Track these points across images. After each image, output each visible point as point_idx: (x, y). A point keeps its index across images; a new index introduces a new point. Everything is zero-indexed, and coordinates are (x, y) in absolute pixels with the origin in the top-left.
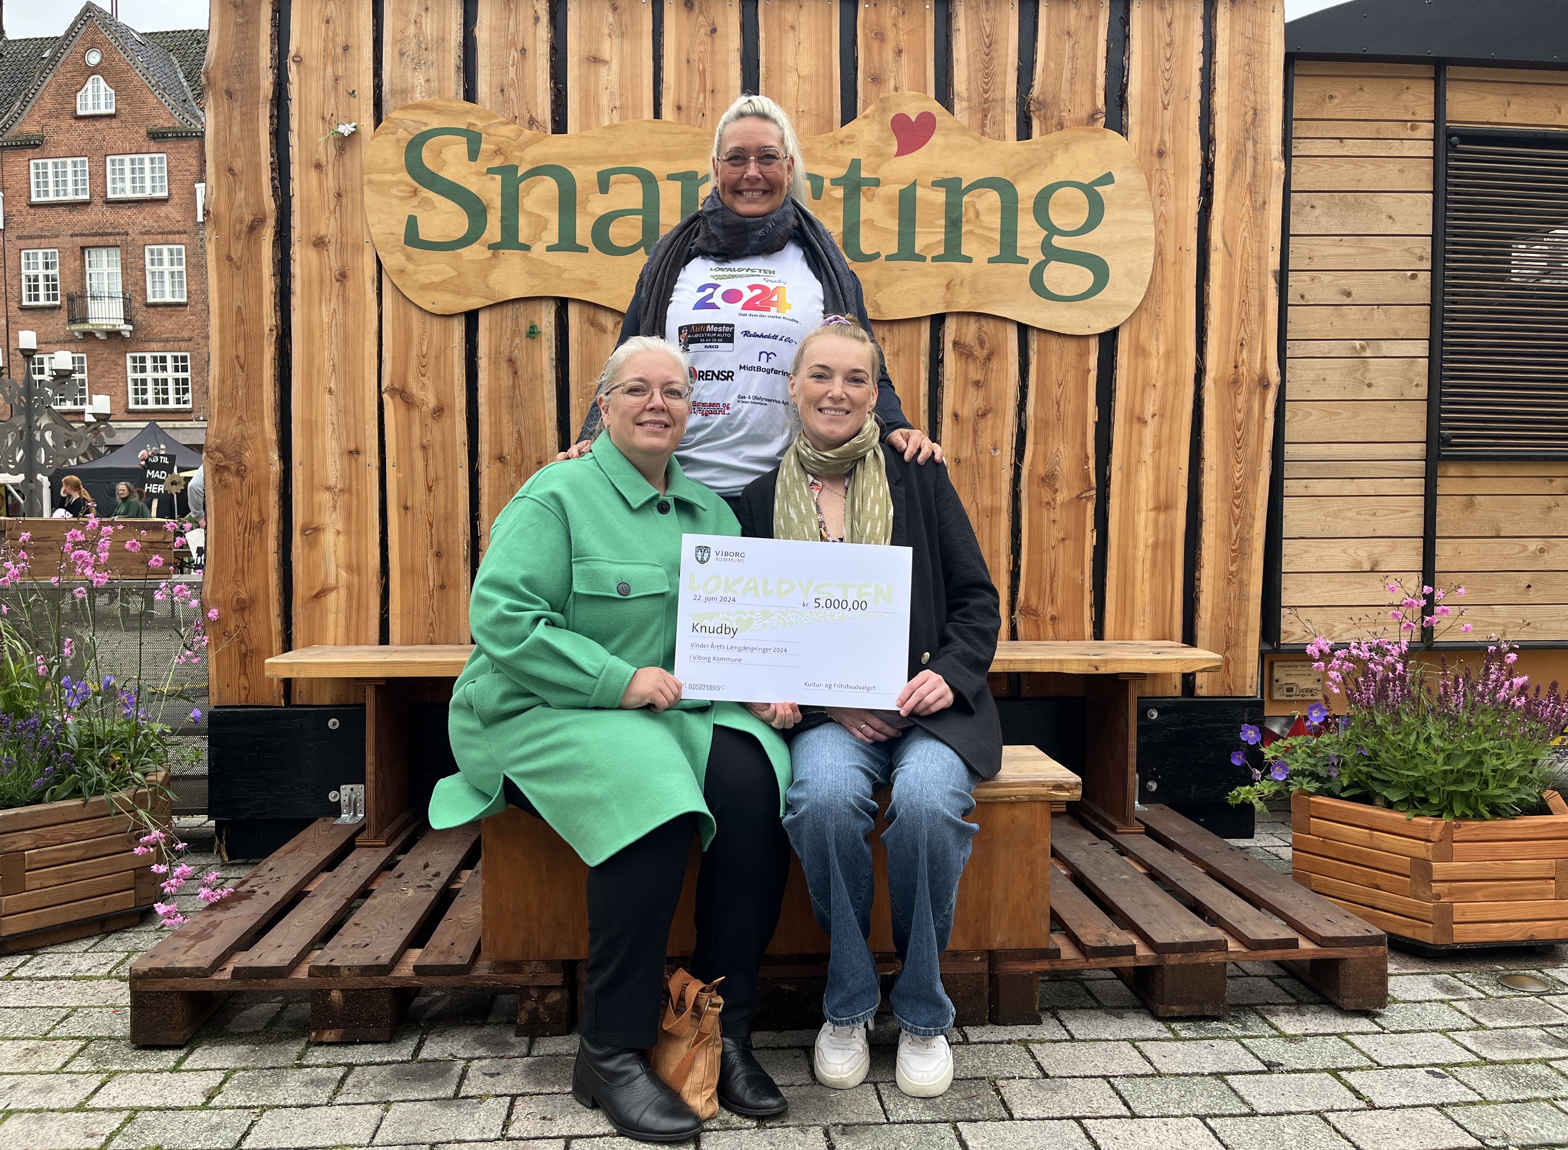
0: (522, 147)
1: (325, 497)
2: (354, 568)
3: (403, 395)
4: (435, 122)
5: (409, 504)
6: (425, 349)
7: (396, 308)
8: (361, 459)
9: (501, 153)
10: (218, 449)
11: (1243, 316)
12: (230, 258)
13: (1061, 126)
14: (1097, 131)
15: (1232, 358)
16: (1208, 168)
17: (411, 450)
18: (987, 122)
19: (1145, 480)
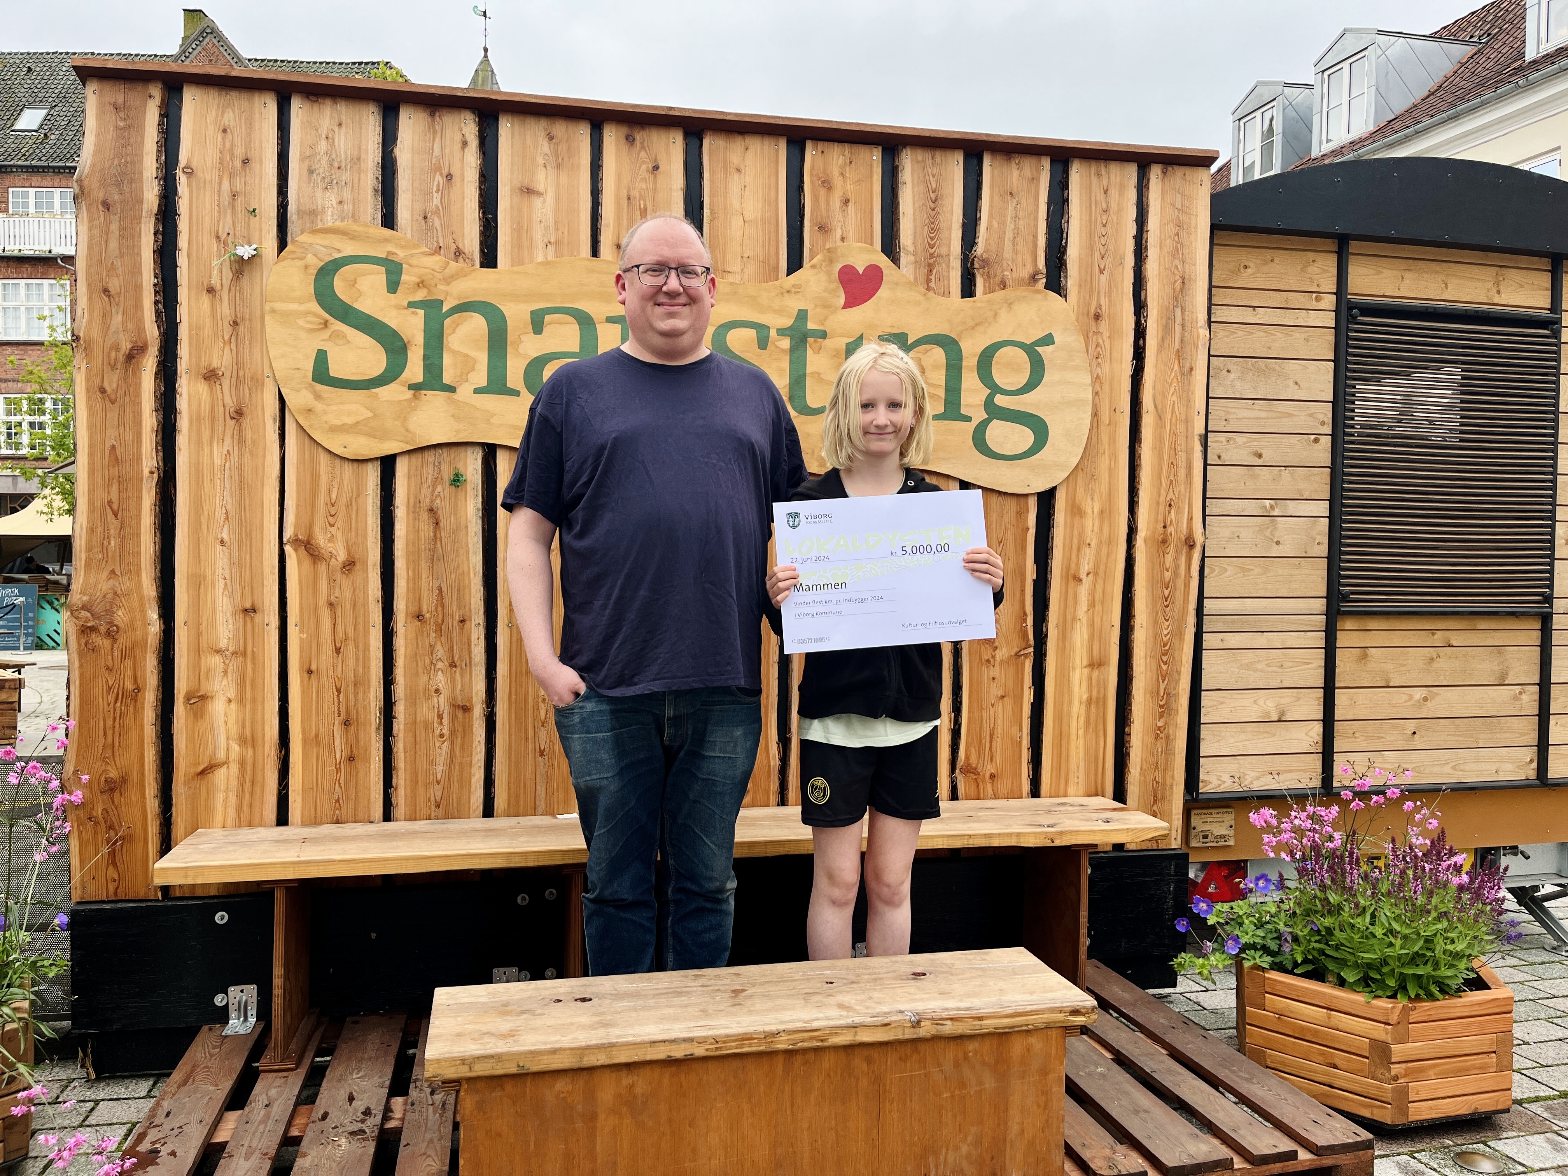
0: (448, 280)
1: (216, 661)
2: (248, 740)
3: (307, 546)
4: (349, 249)
5: (313, 668)
6: (334, 496)
7: (301, 451)
8: (258, 618)
9: (424, 286)
10: (84, 607)
11: (1172, 478)
12: (103, 390)
13: (1003, 285)
14: (1038, 292)
15: (1161, 519)
16: (1140, 333)
17: (316, 608)
18: (933, 277)
19: (1080, 636)
